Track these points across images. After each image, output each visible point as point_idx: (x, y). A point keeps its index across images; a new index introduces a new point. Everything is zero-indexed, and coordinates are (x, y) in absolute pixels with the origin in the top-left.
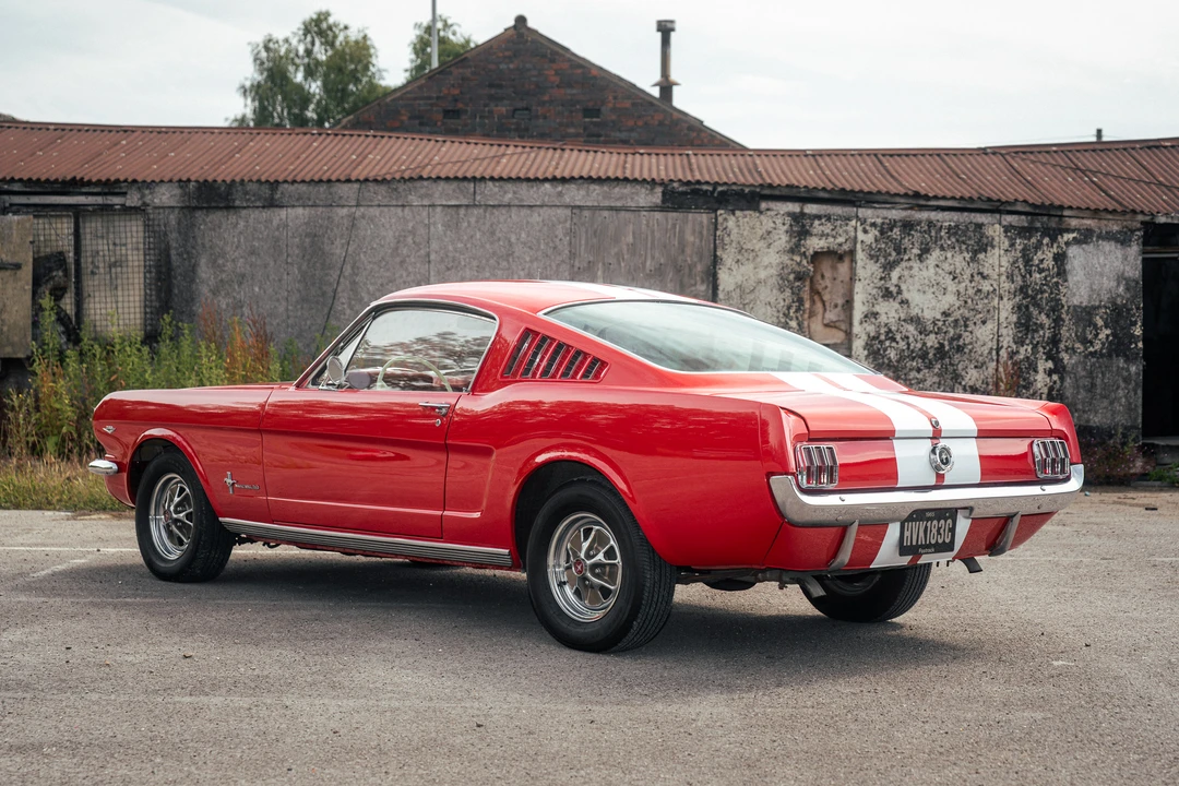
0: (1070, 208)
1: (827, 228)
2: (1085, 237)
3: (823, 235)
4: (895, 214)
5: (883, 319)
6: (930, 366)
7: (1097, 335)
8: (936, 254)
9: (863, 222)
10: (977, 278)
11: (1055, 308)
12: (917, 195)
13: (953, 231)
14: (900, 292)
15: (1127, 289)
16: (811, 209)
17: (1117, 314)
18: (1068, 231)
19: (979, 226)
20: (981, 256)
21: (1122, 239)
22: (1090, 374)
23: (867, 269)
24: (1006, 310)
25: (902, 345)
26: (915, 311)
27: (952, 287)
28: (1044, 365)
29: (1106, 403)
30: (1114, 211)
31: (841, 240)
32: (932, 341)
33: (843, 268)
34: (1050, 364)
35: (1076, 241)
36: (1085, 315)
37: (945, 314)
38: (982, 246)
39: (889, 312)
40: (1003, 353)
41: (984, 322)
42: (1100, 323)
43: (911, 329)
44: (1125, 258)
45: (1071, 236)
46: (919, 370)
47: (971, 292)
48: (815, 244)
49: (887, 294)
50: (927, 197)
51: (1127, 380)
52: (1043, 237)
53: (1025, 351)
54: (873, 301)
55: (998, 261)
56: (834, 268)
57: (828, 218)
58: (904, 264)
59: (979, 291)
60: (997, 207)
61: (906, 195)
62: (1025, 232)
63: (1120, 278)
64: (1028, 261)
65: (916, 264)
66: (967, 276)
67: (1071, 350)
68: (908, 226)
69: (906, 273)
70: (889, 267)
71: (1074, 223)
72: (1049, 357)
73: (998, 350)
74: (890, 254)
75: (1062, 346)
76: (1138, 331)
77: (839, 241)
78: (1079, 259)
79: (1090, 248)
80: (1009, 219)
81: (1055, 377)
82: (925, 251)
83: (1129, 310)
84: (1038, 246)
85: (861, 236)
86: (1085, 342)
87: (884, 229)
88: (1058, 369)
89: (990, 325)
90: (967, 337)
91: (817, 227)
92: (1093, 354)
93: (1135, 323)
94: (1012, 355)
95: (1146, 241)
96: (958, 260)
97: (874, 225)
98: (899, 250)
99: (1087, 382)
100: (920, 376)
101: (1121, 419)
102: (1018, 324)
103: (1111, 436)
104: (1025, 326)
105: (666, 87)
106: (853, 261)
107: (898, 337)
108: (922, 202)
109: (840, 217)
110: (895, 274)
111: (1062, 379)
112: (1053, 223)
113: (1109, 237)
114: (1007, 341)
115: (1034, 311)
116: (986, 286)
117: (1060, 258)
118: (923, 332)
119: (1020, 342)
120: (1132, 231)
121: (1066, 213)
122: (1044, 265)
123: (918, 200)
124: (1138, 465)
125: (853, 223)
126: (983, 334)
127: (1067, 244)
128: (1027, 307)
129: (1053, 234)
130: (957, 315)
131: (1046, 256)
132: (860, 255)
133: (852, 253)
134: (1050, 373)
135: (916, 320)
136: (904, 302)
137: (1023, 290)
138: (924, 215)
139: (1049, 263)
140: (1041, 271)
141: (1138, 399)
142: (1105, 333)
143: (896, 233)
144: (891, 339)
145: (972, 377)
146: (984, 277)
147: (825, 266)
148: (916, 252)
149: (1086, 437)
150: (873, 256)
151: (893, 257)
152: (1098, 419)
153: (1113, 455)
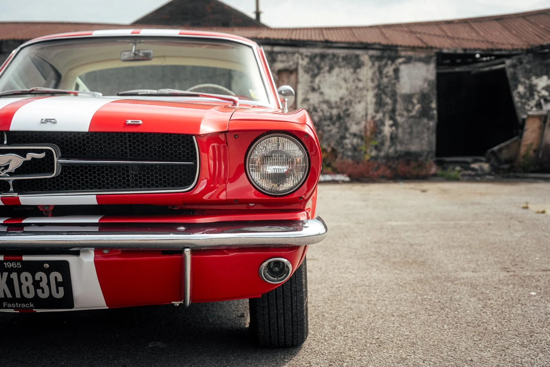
0: (401, 46)
1: (284, 58)
2: (409, 60)
3: (282, 62)
4: (317, 51)
5: (311, 102)
6: (334, 124)
7: (413, 108)
8: (336, 70)
9: (301, 54)
10: (357, 81)
11: (394, 95)
12: (327, 41)
13: (345, 58)
14: (319, 88)
15: (429, 85)
16: (277, 49)
17: (424, 98)
18: (400, 57)
19: (357, 56)
20: (358, 70)
21: (426, 61)
22: (411, 127)
23: (303, 77)
24: (370, 97)
25: (321, 114)
26: (326, 98)
27: (344, 85)
28: (388, 122)
29: (418, 140)
30: (422, 48)
31: (291, 63)
32: (335, 112)
33: (293, 77)
34: (391, 122)
35: (405, 63)
36: (408, 98)
37: (342, 99)
38: (358, 65)
39: (314, 98)
40: (369, 117)
41: (360, 102)
42: (415, 101)
43: (325, 107)
44: (428, 70)
45: (401, 60)
46: (328, 126)
47: (354, 87)
48: (279, 66)
49: (313, 90)
50: (332, 42)
51: (428, 129)
52: (388, 60)
53: (379, 116)
54: (306, 93)
55: (367, 72)
56: (288, 78)
57: (285, 53)
58: (321, 75)
59: (357, 87)
60: (365, 47)
61: (321, 42)
62: (379, 58)
63: (426, 80)
64: (381, 72)
65: (327, 75)
66: (351, 80)
67: (401, 115)
68: (323, 56)
69: (323, 79)
70: (314, 76)
71: (403, 53)
72: (392, 118)
73: (366, 115)
74: (315, 70)
75: (397, 113)
76: (434, 105)
77: (290, 64)
78: (405, 70)
79: (410, 65)
80: (371, 52)
81: (394, 128)
82: (331, 68)
83: (429, 96)
84: (386, 65)
85: (300, 62)
86: (408, 111)
87: (312, 58)
88: (395, 124)
89: (363, 104)
90: (351, 110)
91: (280, 57)
92: (412, 117)
93: (432, 102)
94: (373, 118)
95: (439, 64)
96: (347, 72)
97: (307, 56)
98: (319, 68)
99: (408, 130)
100: (329, 128)
101: (425, 148)
102: (376, 103)
103: (420, 156)
104: (380, 104)
105: (258, 14)
106: (297, 74)
107: (319, 110)
108: (330, 45)
109: (290, 53)
110: (317, 80)
111: (397, 129)
112: (393, 54)
113: (420, 60)
114: (371, 111)
115: (384, 97)
116: (361, 85)
117: (396, 71)
118: (331, 107)
119: (377, 111)
120: (431, 57)
121: (400, 49)
122: (389, 74)
123: (328, 44)
124: (434, 169)
125: (297, 55)
126: (359, 109)
127: (400, 64)
128: (380, 95)
129: (393, 59)
130: (347, 99)
131: (389, 70)
132: (301, 71)
133: (296, 70)
134: (391, 126)
135: (327, 102)
136: (322, 93)
137: (378, 86)
138: (330, 51)
139: (391, 73)
140: (387, 77)
141: (433, 138)
142: (418, 107)
143: (317, 60)
144: (315, 110)
145: (354, 128)
146: (360, 80)
147: (284, 77)
148: (327, 68)
149: (408, 157)
150: (307, 71)
151: (316, 71)
152: (414, 148)
153: (421, 165)
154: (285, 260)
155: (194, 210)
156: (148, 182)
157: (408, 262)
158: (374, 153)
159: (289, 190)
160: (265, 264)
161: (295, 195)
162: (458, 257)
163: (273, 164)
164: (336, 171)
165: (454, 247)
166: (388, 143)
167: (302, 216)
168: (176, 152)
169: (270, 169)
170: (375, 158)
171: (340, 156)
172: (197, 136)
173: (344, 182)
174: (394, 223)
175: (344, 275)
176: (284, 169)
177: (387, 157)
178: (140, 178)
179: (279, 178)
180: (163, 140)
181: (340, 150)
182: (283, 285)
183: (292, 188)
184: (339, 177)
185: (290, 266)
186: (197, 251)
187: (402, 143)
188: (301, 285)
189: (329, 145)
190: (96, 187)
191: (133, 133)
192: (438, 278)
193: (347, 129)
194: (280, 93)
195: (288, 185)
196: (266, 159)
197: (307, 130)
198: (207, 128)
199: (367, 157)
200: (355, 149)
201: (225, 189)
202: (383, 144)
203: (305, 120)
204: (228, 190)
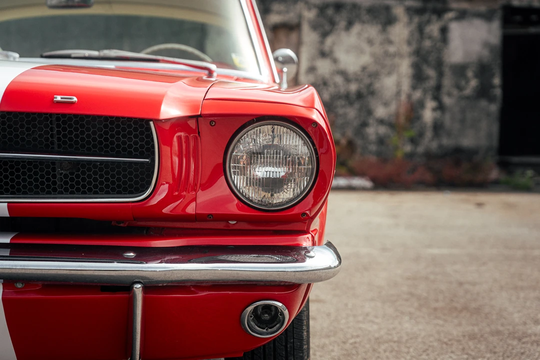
1: (282, 7)
2: (462, 15)
3: (279, 13)
5: (320, 72)
6: (351, 104)
7: (467, 84)
8: (357, 28)
9: (307, 2)
10: (386, 43)
11: (439, 65)
14: (332, 52)
15: (491, 51)
17: (483, 70)
18: (450, 10)
19: (388, 8)
20: (389, 28)
21: (487, 17)
22: (463, 111)
23: (309, 36)
24: (405, 67)
25: (333, 89)
26: (342, 67)
27: (367, 48)
28: (430, 104)
29: (472, 131)
31: (291, 15)
32: (353, 87)
33: (294, 36)
34: (434, 104)
35: (456, 18)
36: (460, 70)
37: (364, 68)
38: (389, 21)
39: (324, 67)
40: (403, 96)
41: (389, 74)
42: (470, 74)
43: (339, 80)
44: (489, 30)
45: (450, 15)
46: (343, 107)
47: (381, 53)
48: (275, 19)
49: (323, 54)
51: (488, 115)
52: (433, 14)
53: (418, 95)
54: (313, 59)
55: (401, 31)
56: (287, 36)
58: (335, 33)
59: (386, 53)
62: (419, 12)
63: (486, 44)
64: (421, 31)
65: (343, 33)
66: (378, 42)
67: (449, 94)
69: (337, 40)
70: (325, 35)
71: (454, 5)
72: (436, 98)
73: (399, 93)
74: (325, 26)
75: (444, 91)
76: (497, 81)
77: (290, 17)
78: (457, 30)
79: (465, 23)
80: (408, 2)
81: (438, 113)
82: (350, 25)
83: (490, 67)
84: (429, 22)
85: (305, 13)
86: (460, 88)
87: (322, 9)
88: (441, 107)
89: (394, 77)
90: (377, 85)
91: (275, 6)
92: (465, 97)
93: (494, 75)
94: (409, 97)
95: (507, 22)
96: (373, 31)
98: (333, 23)
99: (459, 116)
100: (344, 111)
101: (483, 142)
102: (414, 76)
103: (475, 154)
104: (418, 77)
106: (300, 31)
107: (330, 84)
110: (329, 41)
111: (443, 114)
112: (440, 5)
113: (479, 15)
114: (406, 87)
115: (425, 67)
116: (392, 49)
117: (444, 31)
118: (348, 80)
119: (414, 88)
120: (495, 11)
122: (433, 35)
124: (495, 174)
125: (300, 3)
126: (388, 84)
127: (450, 20)
128: (420, 64)
129: (440, 13)
130: (371, 69)
131: (434, 29)
132: (306, 28)
133: (299, 26)
134: (434, 110)
135: (343, 73)
136: (335, 61)
137: (417, 52)
139: (436, 33)
140: (430, 38)
141: (495, 128)
142: (474, 83)
143: (330, 12)
144: (325, 83)
145: (381, 112)
146: (390, 42)
147: (282, 35)
148: (343, 24)
149: (458, 155)
150: (315, 27)
151: (327, 28)
152: (467, 142)
153: (476, 168)
154: (280, 304)
155: (148, 228)
156: (84, 187)
157: (456, 308)
158: (408, 148)
159: (287, 203)
160: (250, 309)
161: (296, 211)
162: (528, 304)
163: (264, 164)
164: (352, 173)
165: (522, 288)
166: (429, 134)
167: (305, 241)
168: (124, 143)
169: (261, 172)
170: (410, 156)
171: (359, 150)
172: (157, 121)
173: (363, 189)
174: (435, 251)
175: (361, 325)
176: (280, 172)
177: (428, 155)
178: (72, 180)
179: (272, 185)
180: (106, 126)
181: (359, 142)
182: (275, 340)
183: (291, 200)
184: (357, 182)
185: (286, 312)
186: (152, 287)
187: (449, 134)
188: (301, 339)
189: (343, 135)
190: (7, 191)
191: (64, 115)
192: (498, 333)
193: (370, 112)
194: (276, 59)
195: (286, 195)
196: (255, 156)
197: (316, 116)
198: (170, 111)
199: (399, 154)
200: (381, 141)
201: (195, 199)
202: (421, 135)
203: (313, 102)
204: (199, 200)
